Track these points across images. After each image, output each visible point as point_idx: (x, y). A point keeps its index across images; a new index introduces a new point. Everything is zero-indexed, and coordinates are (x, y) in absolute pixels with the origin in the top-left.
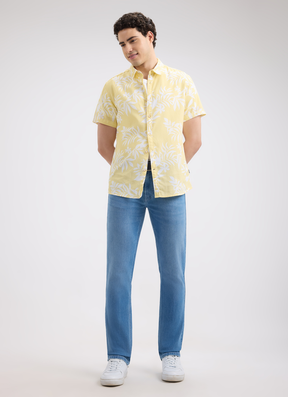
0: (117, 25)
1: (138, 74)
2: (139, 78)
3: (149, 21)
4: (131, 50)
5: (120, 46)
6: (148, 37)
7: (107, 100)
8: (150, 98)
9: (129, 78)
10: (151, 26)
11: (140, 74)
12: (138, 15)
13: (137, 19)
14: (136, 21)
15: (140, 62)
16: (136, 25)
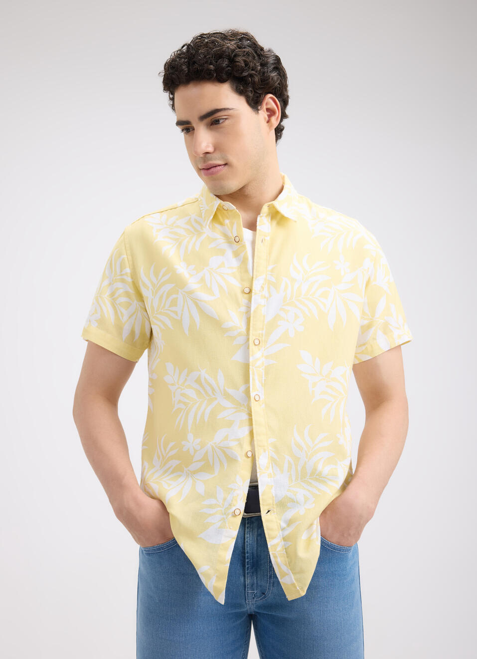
0: (173, 68)
1: (225, 212)
2: (227, 222)
3: (271, 60)
4: (210, 149)
5: (178, 129)
6: (263, 114)
7: (121, 275)
8: (262, 287)
9: (196, 221)
10: (275, 78)
11: (231, 211)
12: (241, 40)
13: (236, 56)
14: (232, 60)
15: (233, 184)
16: (230, 74)
